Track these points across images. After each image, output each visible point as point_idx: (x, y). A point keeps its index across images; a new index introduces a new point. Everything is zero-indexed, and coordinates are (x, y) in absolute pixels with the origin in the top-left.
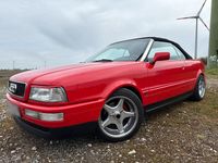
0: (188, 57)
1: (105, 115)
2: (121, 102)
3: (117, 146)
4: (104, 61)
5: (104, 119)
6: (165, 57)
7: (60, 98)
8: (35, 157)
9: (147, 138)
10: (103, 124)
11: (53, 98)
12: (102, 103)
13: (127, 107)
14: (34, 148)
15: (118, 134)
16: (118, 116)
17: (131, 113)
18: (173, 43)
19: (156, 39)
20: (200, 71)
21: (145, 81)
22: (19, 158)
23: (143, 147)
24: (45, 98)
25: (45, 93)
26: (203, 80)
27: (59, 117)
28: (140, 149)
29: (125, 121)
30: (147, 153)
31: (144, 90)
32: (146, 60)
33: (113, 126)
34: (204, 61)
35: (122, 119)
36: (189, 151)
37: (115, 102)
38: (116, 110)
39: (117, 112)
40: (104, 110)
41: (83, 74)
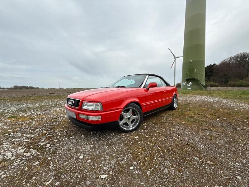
0: (168, 85)
1: (122, 118)
2: (131, 111)
3: (128, 135)
4: (121, 87)
5: (121, 120)
6: (154, 85)
7: (99, 108)
8: (84, 140)
9: (144, 130)
10: (121, 123)
11: (95, 108)
12: (120, 111)
13: (134, 114)
14: (83, 136)
15: (129, 128)
16: (129, 118)
17: (136, 117)
18: (159, 77)
19: (150, 75)
20: (174, 93)
21: (143, 99)
22: (75, 141)
23: (142, 135)
24: (91, 108)
25: (91, 105)
26: (177, 98)
27: (99, 119)
28: (141, 136)
29: (133, 121)
30: (144, 138)
31: (143, 104)
32: (144, 87)
33: (126, 124)
34: (179, 86)
35: (131, 120)
36: (166, 137)
37: (127, 111)
38: (128, 115)
39: (129, 116)
40: (121, 115)
41: (108, 96)
